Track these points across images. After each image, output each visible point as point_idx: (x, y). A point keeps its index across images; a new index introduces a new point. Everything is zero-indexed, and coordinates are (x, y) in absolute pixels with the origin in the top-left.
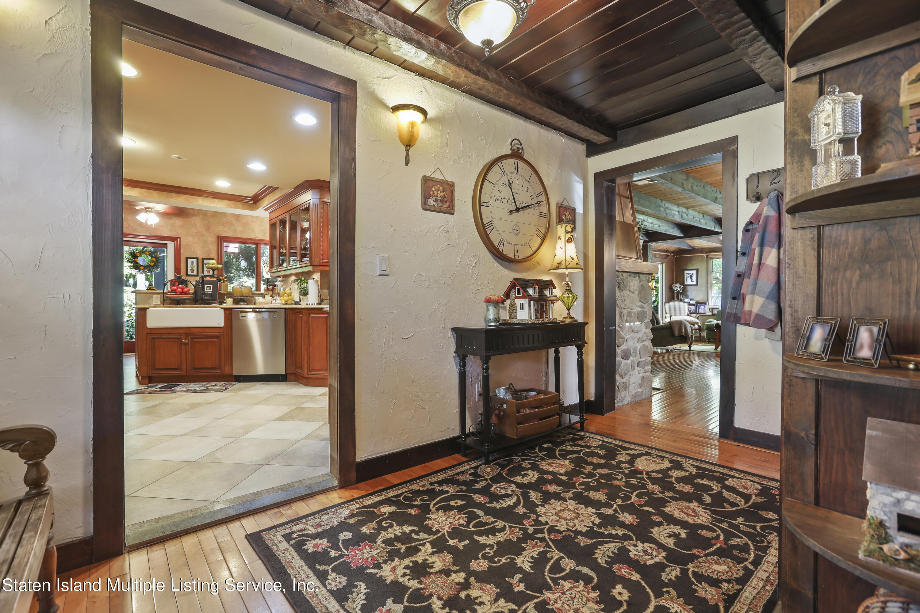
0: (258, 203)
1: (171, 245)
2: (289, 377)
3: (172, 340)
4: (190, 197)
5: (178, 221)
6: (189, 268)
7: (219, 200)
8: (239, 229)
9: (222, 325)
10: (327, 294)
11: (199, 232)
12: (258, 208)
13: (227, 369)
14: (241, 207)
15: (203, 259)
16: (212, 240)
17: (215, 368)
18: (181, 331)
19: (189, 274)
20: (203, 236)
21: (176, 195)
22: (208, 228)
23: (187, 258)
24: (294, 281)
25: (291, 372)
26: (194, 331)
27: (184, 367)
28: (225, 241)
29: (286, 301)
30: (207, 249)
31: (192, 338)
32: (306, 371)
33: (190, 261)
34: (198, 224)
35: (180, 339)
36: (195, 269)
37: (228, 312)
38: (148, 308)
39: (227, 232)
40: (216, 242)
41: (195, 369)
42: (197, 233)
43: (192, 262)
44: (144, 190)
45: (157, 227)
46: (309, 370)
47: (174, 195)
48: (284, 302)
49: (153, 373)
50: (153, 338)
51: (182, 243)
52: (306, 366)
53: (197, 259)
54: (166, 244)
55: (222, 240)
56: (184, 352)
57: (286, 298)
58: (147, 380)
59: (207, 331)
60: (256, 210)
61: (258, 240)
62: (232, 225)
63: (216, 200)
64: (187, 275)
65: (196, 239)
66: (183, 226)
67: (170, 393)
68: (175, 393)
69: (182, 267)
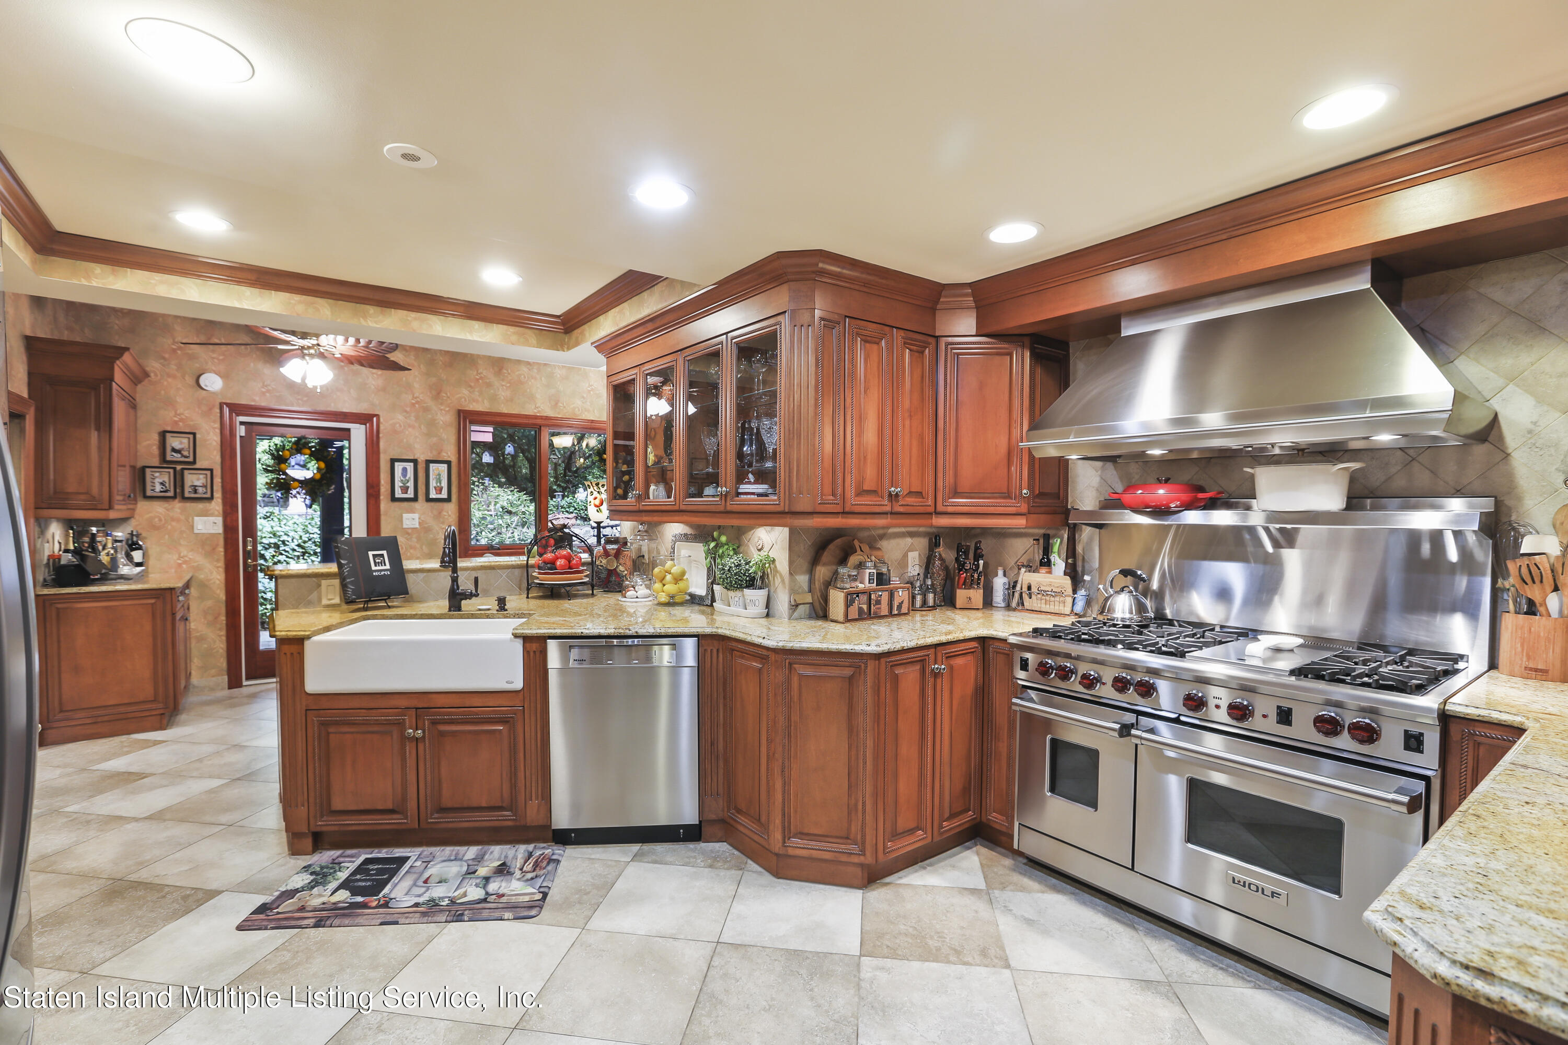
0: (576, 332)
1: (358, 433)
2: (706, 830)
3: (375, 728)
4: (413, 315)
5: (374, 378)
6: (398, 484)
7: (482, 324)
8: (503, 394)
9: (518, 684)
11: (417, 402)
13: (532, 815)
14: (533, 341)
15: (428, 462)
16: (445, 418)
17: (501, 808)
18: (404, 703)
19: (397, 496)
20: (426, 410)
21: (378, 309)
22: (437, 393)
23: (393, 461)
24: (686, 538)
25: (713, 817)
26: (441, 701)
27: (412, 805)
28: (473, 422)
29: (672, 597)
30: (435, 440)
31: (434, 723)
32: (778, 836)
33: (399, 467)
34: (416, 385)
35: (401, 725)
36: (411, 484)
37: (534, 646)
38: (309, 637)
39: (477, 401)
40: (455, 424)
41: (443, 810)
42: (413, 405)
43: (405, 470)
44: (297, 298)
45: (326, 392)
46: (787, 834)
47: (371, 310)
48: (663, 598)
49: (325, 824)
50: (324, 724)
51: (382, 427)
52: (778, 821)
53: (415, 462)
54: (349, 430)
55: (466, 418)
56: (411, 762)
57: (670, 588)
58: (308, 843)
59: (477, 701)
60: (569, 349)
61: (541, 418)
62: (489, 385)
63: (476, 325)
64: (394, 499)
65: (413, 418)
66: (384, 389)
67: (379, 921)
68: (396, 923)
69: (382, 482)
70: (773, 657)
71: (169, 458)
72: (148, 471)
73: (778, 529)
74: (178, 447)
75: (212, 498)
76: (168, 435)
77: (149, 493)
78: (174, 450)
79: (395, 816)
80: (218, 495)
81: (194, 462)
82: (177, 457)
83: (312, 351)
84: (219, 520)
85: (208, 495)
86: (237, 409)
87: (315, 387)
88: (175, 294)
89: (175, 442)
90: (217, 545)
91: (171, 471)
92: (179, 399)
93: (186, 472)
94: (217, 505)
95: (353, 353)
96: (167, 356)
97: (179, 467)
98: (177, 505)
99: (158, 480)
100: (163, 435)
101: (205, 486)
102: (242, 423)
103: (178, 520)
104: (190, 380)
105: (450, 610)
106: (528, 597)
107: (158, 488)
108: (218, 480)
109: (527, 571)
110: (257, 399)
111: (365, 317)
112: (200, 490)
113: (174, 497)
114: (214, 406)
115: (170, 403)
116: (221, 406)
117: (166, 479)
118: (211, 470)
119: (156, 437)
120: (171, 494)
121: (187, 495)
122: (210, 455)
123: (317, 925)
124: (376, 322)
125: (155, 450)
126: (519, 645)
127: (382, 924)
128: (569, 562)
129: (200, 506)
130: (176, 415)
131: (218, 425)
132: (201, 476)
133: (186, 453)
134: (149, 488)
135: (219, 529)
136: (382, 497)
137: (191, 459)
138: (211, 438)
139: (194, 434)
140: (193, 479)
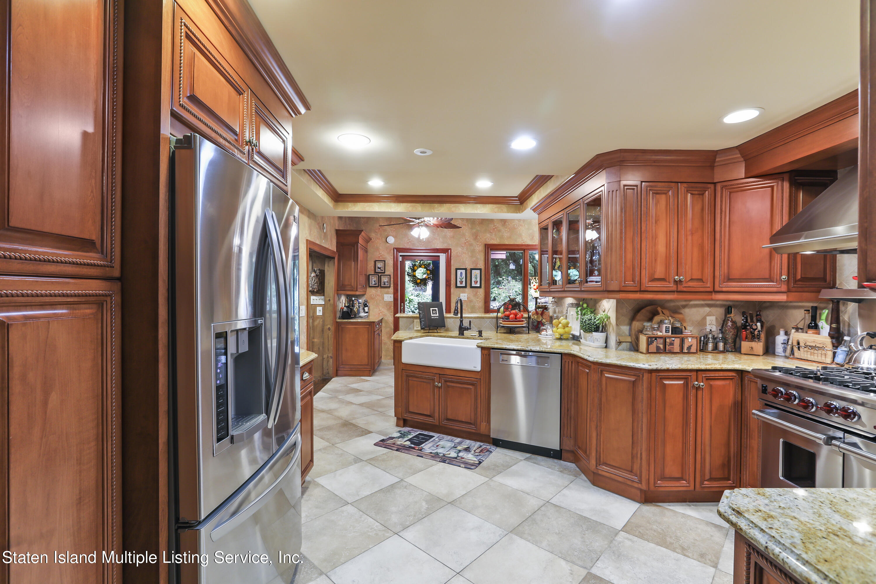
0: (525, 203)
1: (443, 257)
2: (564, 454)
3: (425, 381)
4: (452, 205)
5: (449, 232)
6: (458, 280)
7: (481, 205)
8: (506, 235)
9: (478, 368)
10: (627, 333)
11: (467, 242)
12: (525, 209)
13: (483, 429)
14: (505, 210)
15: (472, 269)
16: (479, 248)
17: (470, 423)
18: (435, 371)
19: (458, 285)
20: (471, 245)
21: (439, 205)
22: (476, 237)
23: (457, 269)
24: (572, 305)
25: (568, 448)
26: (448, 372)
27: (437, 415)
28: (492, 250)
29: (561, 335)
30: (474, 259)
31: (446, 381)
32: (593, 462)
33: (459, 272)
34: (467, 234)
35: (433, 380)
36: (464, 280)
37: (486, 352)
38: (403, 341)
39: (493, 239)
40: (484, 251)
41: (448, 420)
42: (465, 243)
43: (461, 273)
44: (409, 204)
45: (428, 241)
46: (599, 462)
47: (436, 205)
48: (558, 336)
49: (408, 416)
50: (407, 376)
51: (452, 254)
52: (594, 454)
53: (466, 269)
54: (439, 256)
55: (490, 248)
56: (436, 397)
57: (561, 331)
58: (402, 422)
59: (462, 374)
60: (522, 212)
61: (525, 245)
62: (499, 231)
63: (479, 206)
64: (457, 287)
65: (465, 249)
66: (453, 237)
67: (417, 455)
68: (422, 457)
69: (452, 279)
70: (593, 366)
71: (377, 271)
72: (370, 276)
73: (612, 300)
74: (379, 266)
75: (390, 287)
76: (377, 262)
77: (371, 285)
78: (379, 268)
79: (430, 418)
80: (392, 285)
81: (384, 273)
82: (379, 270)
83: (422, 224)
84: (392, 296)
85: (389, 286)
86: (399, 250)
87: (423, 239)
88: (371, 210)
89: (379, 265)
90: (391, 306)
91: (377, 276)
92: (380, 248)
93: (382, 276)
94: (391, 290)
95: (437, 223)
96: (377, 231)
97: (380, 275)
98: (379, 289)
99: (373, 280)
100: (375, 262)
101: (388, 282)
102: (401, 256)
103: (379, 295)
104: (384, 240)
105: (459, 335)
106: (497, 332)
107: (373, 283)
108: (392, 279)
109: (497, 320)
110: (406, 245)
111: (434, 209)
112: (386, 283)
113: (378, 287)
114: (391, 249)
115: (377, 249)
116: (394, 248)
117: (376, 280)
118: (390, 275)
119: (373, 263)
120: (377, 285)
121: (382, 286)
122: (390, 270)
123: (397, 450)
124: (438, 210)
125: (373, 268)
126: (479, 351)
127: (417, 456)
128: (516, 316)
129: (386, 290)
130: (380, 254)
131: (392, 257)
132: (387, 278)
133: (382, 269)
134: (370, 283)
135: (392, 300)
136: (452, 286)
137: (383, 271)
138: (390, 262)
139: (385, 261)
140: (385, 279)
